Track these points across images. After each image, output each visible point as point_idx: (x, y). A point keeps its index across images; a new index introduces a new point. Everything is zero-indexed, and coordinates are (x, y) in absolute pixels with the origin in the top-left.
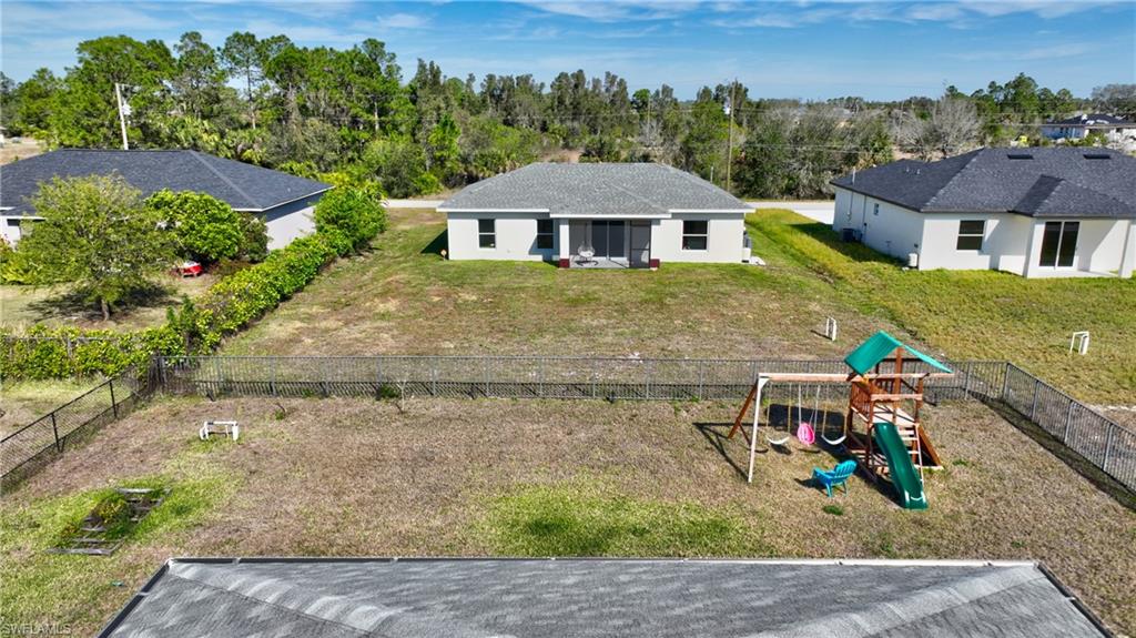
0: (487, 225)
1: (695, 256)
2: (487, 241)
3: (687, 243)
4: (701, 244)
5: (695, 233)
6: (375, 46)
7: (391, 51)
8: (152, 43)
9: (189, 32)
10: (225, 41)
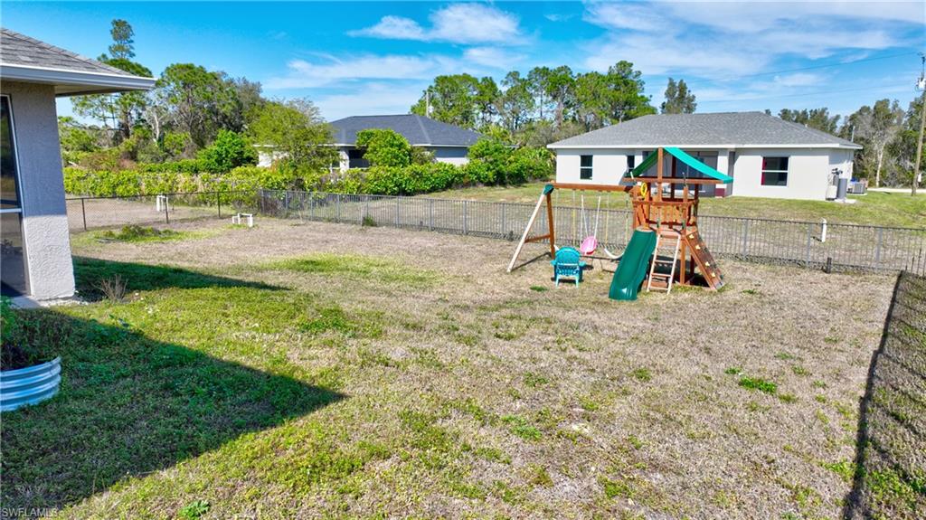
0: (586, 160)
1: (774, 192)
2: (586, 174)
3: (767, 180)
4: (782, 179)
5: (776, 169)
6: (624, 65)
7: (637, 70)
8: (485, 79)
9: (512, 71)
10: (528, 73)
